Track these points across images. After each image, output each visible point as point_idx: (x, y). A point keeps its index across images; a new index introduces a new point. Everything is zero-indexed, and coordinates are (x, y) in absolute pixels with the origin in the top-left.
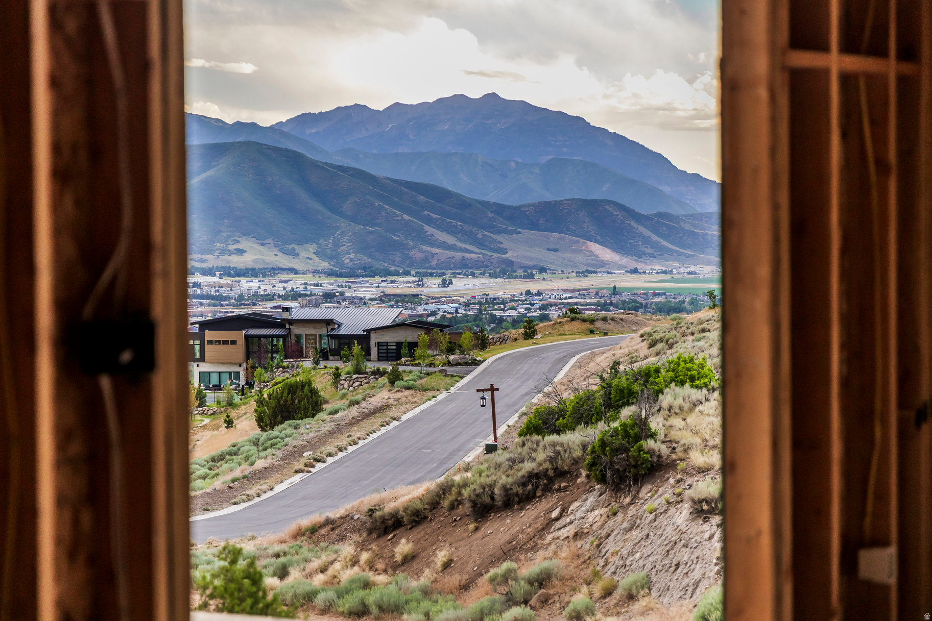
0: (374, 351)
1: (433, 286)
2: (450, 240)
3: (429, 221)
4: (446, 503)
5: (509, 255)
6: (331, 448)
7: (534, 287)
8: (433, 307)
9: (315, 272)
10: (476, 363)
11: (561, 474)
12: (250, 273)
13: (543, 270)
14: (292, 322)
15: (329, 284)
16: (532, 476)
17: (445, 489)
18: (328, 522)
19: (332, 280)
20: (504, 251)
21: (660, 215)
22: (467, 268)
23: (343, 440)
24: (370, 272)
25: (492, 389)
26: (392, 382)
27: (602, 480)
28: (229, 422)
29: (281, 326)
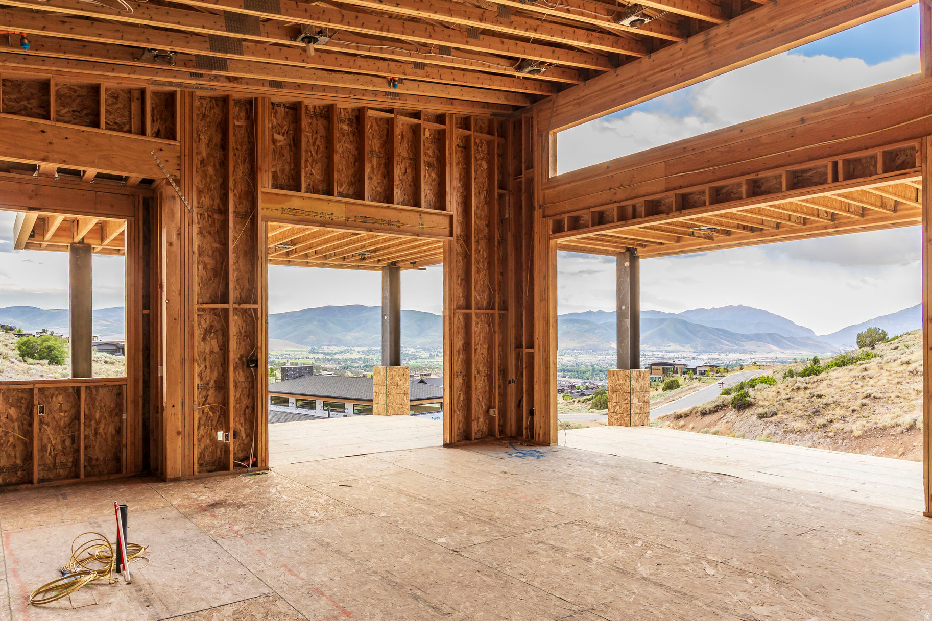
0: (698, 373)
1: (723, 356)
2: (728, 343)
3: (722, 339)
4: (694, 412)
5: (745, 348)
6: (677, 397)
7: (752, 356)
8: (722, 361)
9: (690, 352)
10: (724, 376)
11: (725, 406)
12: (672, 352)
13: (755, 352)
14: (675, 364)
15: (694, 355)
16: (717, 406)
17: (694, 409)
18: (667, 416)
19: (694, 354)
21: (791, 337)
22: (733, 351)
23: (682, 395)
24: (705, 352)
25: (722, 383)
26: (699, 381)
27: (735, 408)
28: (657, 390)
29: (672, 365)
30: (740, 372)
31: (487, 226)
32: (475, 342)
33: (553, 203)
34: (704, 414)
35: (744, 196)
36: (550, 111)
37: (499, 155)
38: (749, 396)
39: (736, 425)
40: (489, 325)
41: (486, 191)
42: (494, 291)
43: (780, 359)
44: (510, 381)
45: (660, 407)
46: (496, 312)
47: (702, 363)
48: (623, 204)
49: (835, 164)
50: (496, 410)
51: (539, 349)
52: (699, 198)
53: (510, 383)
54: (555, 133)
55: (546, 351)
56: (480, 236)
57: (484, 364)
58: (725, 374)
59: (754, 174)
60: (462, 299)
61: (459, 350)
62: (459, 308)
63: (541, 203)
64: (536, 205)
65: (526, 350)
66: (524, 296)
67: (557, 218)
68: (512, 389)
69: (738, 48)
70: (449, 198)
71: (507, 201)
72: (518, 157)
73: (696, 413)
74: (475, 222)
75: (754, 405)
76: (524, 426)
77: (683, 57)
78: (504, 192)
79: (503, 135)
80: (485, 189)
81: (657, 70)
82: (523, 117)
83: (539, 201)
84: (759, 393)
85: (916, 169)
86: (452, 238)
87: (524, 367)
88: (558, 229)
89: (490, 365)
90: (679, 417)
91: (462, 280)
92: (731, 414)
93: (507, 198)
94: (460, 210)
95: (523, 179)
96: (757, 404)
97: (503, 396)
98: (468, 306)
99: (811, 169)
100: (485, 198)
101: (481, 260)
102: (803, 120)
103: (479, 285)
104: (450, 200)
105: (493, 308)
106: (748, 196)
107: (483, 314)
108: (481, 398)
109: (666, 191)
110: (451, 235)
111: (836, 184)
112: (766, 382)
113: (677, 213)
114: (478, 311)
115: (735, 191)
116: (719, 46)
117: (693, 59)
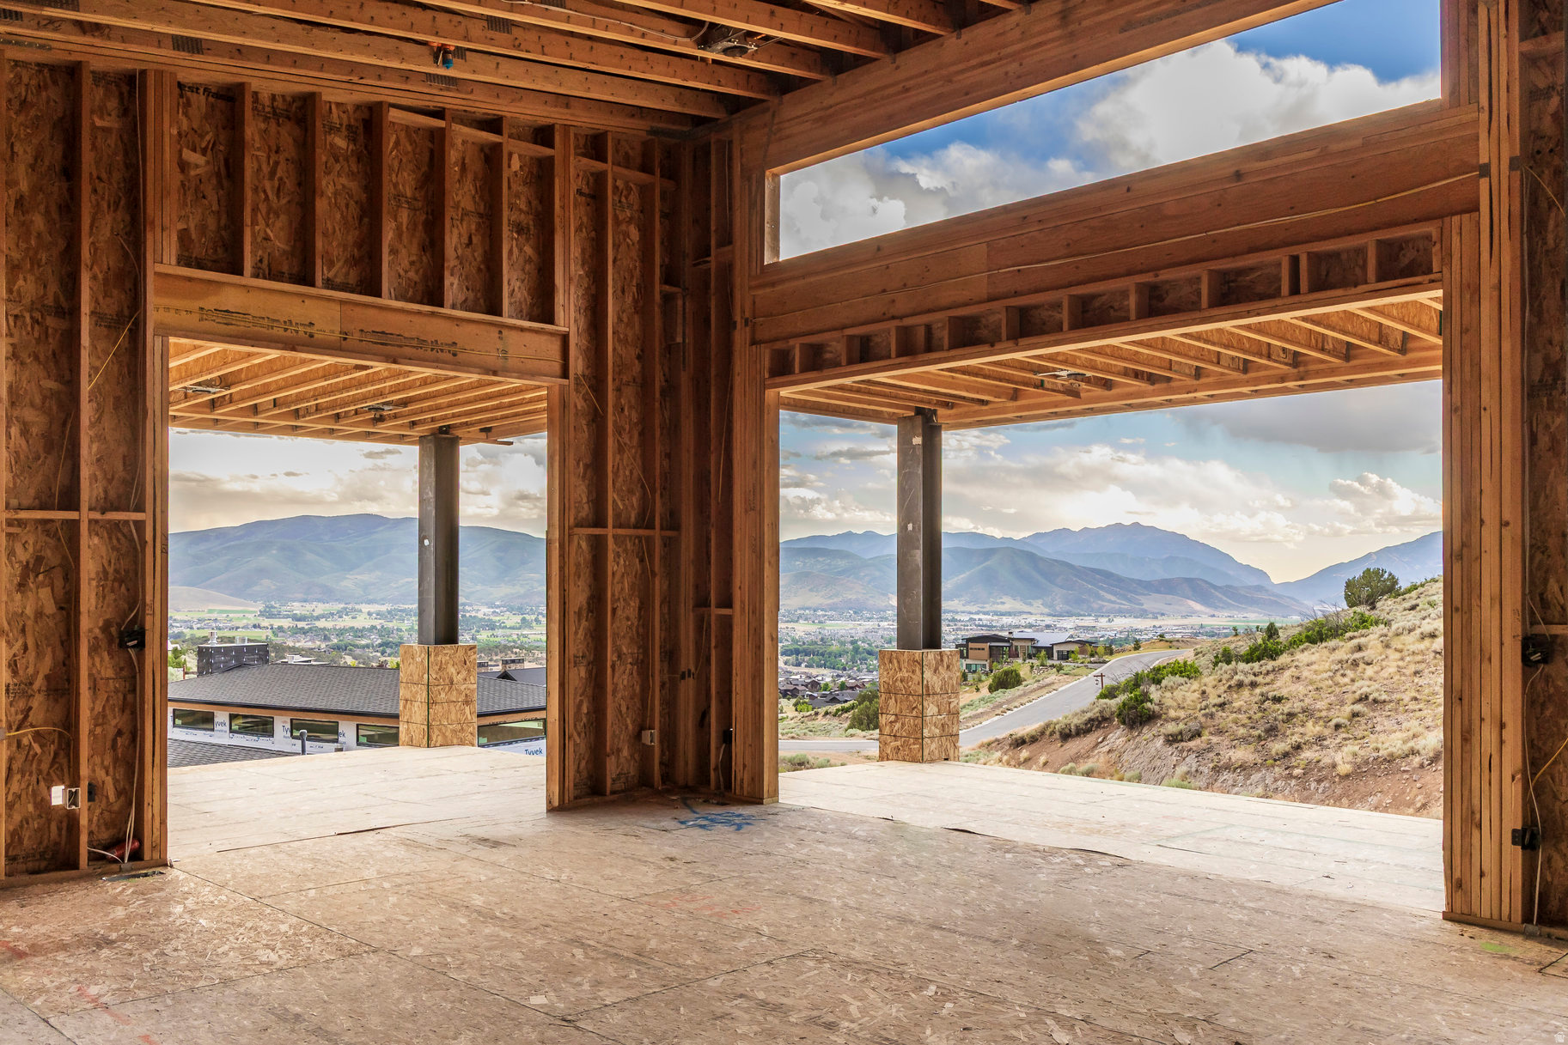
0: (1055, 655)
1: (1103, 622)
2: (1113, 598)
3: (1102, 588)
4: (1048, 733)
5: (1144, 607)
6: (1016, 704)
7: (1157, 623)
8: (1103, 633)
9: (1041, 614)
10: (1105, 662)
11: (1105, 719)
12: (1009, 614)
13: (1163, 614)
14: (1013, 639)
15: (1049, 621)
16: (1091, 720)
17: (1048, 725)
18: (997, 740)
19: (1050, 618)
20: (1142, 605)
21: (1227, 586)
22: (1122, 613)
23: (1024, 700)
24: (1070, 614)
25: (1102, 676)
26: (1058, 671)
27: (1124, 723)
28: (978, 690)
29: (1008, 641)
30: (1135, 654)
31: (639, 357)
32: (613, 595)
33: (771, 315)
34: (1066, 736)
35: (1133, 315)
36: (766, 130)
37: (664, 215)
38: (1151, 701)
39: (1125, 757)
40: (642, 560)
41: (638, 285)
42: (653, 491)
43: (1208, 629)
44: (684, 673)
45: (984, 723)
46: (657, 534)
47: (1063, 637)
48: (908, 322)
49: (1295, 260)
50: (656, 732)
51: (743, 609)
52: (1051, 316)
53: (683, 677)
54: (776, 176)
55: (757, 612)
56: (625, 378)
57: (632, 639)
58: (1106, 658)
59: (1151, 274)
60: (586, 506)
61: (580, 609)
62: (579, 525)
63: (747, 315)
64: (738, 318)
65: (716, 612)
66: (713, 503)
67: (779, 345)
68: (687, 689)
69: (1123, 30)
70: (560, 299)
71: (680, 309)
72: (702, 221)
73: (1051, 735)
74: (614, 349)
75: (1159, 717)
76: (713, 765)
77: (1021, 40)
78: (674, 289)
79: (671, 173)
80: (634, 283)
81: (974, 62)
82: (713, 141)
83: (743, 312)
84: (1168, 694)
85: (1432, 277)
86: (565, 382)
87: (713, 644)
88: (782, 369)
89: (643, 638)
90: (1019, 743)
91: (586, 466)
92: (1117, 737)
93: (680, 302)
94: (582, 323)
95: (713, 266)
96: (1164, 716)
97: (670, 704)
98: (599, 522)
99: (1252, 269)
100: (635, 301)
101: (627, 427)
102: (1238, 176)
103: (620, 480)
104: (561, 302)
105: (651, 526)
106: (1140, 316)
107: (630, 537)
108: (624, 709)
109: (991, 299)
110: (565, 375)
111: (1296, 298)
112: (1181, 672)
113: (1010, 344)
114: (620, 531)
115: (1116, 305)
116: (1085, 23)
117: (1040, 44)
